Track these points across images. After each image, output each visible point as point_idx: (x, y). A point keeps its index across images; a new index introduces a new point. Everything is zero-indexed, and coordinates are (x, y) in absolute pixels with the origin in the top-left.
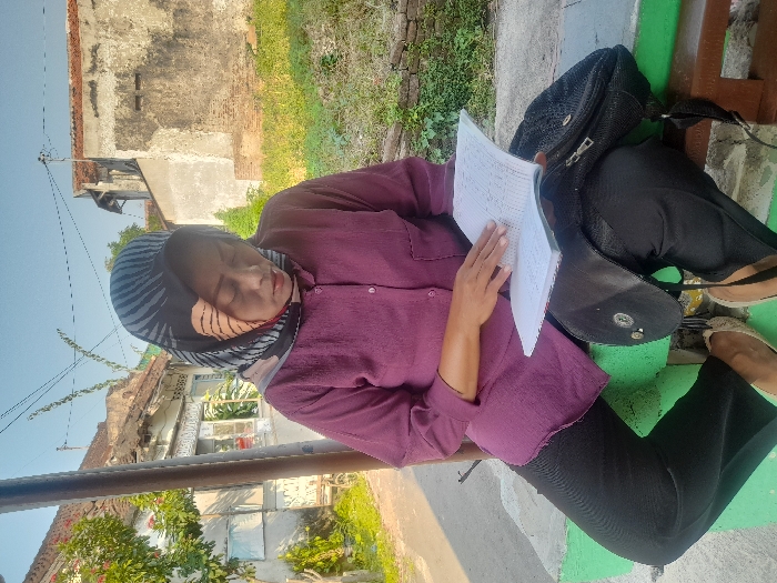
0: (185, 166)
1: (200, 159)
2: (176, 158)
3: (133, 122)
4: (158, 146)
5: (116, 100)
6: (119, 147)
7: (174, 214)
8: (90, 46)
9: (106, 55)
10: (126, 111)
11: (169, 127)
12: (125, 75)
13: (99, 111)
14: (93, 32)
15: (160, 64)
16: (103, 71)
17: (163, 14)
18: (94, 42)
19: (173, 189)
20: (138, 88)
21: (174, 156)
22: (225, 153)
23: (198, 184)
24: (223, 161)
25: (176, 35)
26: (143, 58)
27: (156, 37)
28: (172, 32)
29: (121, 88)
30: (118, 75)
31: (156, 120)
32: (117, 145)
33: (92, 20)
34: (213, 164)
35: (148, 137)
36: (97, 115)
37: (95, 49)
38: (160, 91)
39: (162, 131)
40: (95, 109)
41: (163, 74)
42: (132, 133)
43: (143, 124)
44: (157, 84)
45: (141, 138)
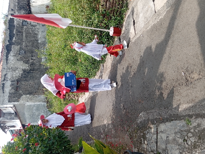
0: (30, 106)
1: (35, 103)
2: (28, 104)
3: (15, 94)
4: (22, 100)
5: (10, 88)
6: (9, 101)
7: (26, 121)
8: (4, 74)
9: (9, 76)
10: (13, 91)
11: (26, 94)
12: (14, 81)
13: (4, 91)
14: (6, 70)
15: (25, 77)
16: (7, 80)
17: (27, 65)
18: (5, 73)
19: (26, 113)
20: (17, 84)
21: (27, 103)
22: (44, 101)
23: (34, 111)
24: (43, 103)
25: (30, 70)
26: (20, 76)
27: (24, 71)
28: (29, 69)
29: (12, 85)
30: (12, 81)
31: (22, 93)
32: (8, 101)
33: (6, 67)
34: (40, 104)
35: (19, 98)
36: (3, 93)
37: (5, 75)
38: (24, 85)
39: (24, 96)
40: (3, 91)
41: (26, 80)
42: (14, 97)
43: (18, 94)
44: (23, 83)
45: (17, 98)
